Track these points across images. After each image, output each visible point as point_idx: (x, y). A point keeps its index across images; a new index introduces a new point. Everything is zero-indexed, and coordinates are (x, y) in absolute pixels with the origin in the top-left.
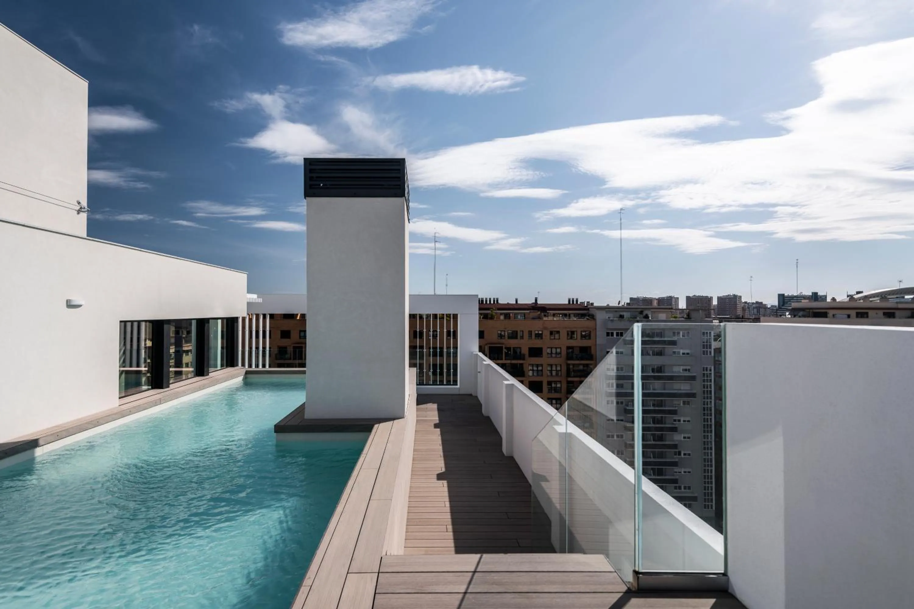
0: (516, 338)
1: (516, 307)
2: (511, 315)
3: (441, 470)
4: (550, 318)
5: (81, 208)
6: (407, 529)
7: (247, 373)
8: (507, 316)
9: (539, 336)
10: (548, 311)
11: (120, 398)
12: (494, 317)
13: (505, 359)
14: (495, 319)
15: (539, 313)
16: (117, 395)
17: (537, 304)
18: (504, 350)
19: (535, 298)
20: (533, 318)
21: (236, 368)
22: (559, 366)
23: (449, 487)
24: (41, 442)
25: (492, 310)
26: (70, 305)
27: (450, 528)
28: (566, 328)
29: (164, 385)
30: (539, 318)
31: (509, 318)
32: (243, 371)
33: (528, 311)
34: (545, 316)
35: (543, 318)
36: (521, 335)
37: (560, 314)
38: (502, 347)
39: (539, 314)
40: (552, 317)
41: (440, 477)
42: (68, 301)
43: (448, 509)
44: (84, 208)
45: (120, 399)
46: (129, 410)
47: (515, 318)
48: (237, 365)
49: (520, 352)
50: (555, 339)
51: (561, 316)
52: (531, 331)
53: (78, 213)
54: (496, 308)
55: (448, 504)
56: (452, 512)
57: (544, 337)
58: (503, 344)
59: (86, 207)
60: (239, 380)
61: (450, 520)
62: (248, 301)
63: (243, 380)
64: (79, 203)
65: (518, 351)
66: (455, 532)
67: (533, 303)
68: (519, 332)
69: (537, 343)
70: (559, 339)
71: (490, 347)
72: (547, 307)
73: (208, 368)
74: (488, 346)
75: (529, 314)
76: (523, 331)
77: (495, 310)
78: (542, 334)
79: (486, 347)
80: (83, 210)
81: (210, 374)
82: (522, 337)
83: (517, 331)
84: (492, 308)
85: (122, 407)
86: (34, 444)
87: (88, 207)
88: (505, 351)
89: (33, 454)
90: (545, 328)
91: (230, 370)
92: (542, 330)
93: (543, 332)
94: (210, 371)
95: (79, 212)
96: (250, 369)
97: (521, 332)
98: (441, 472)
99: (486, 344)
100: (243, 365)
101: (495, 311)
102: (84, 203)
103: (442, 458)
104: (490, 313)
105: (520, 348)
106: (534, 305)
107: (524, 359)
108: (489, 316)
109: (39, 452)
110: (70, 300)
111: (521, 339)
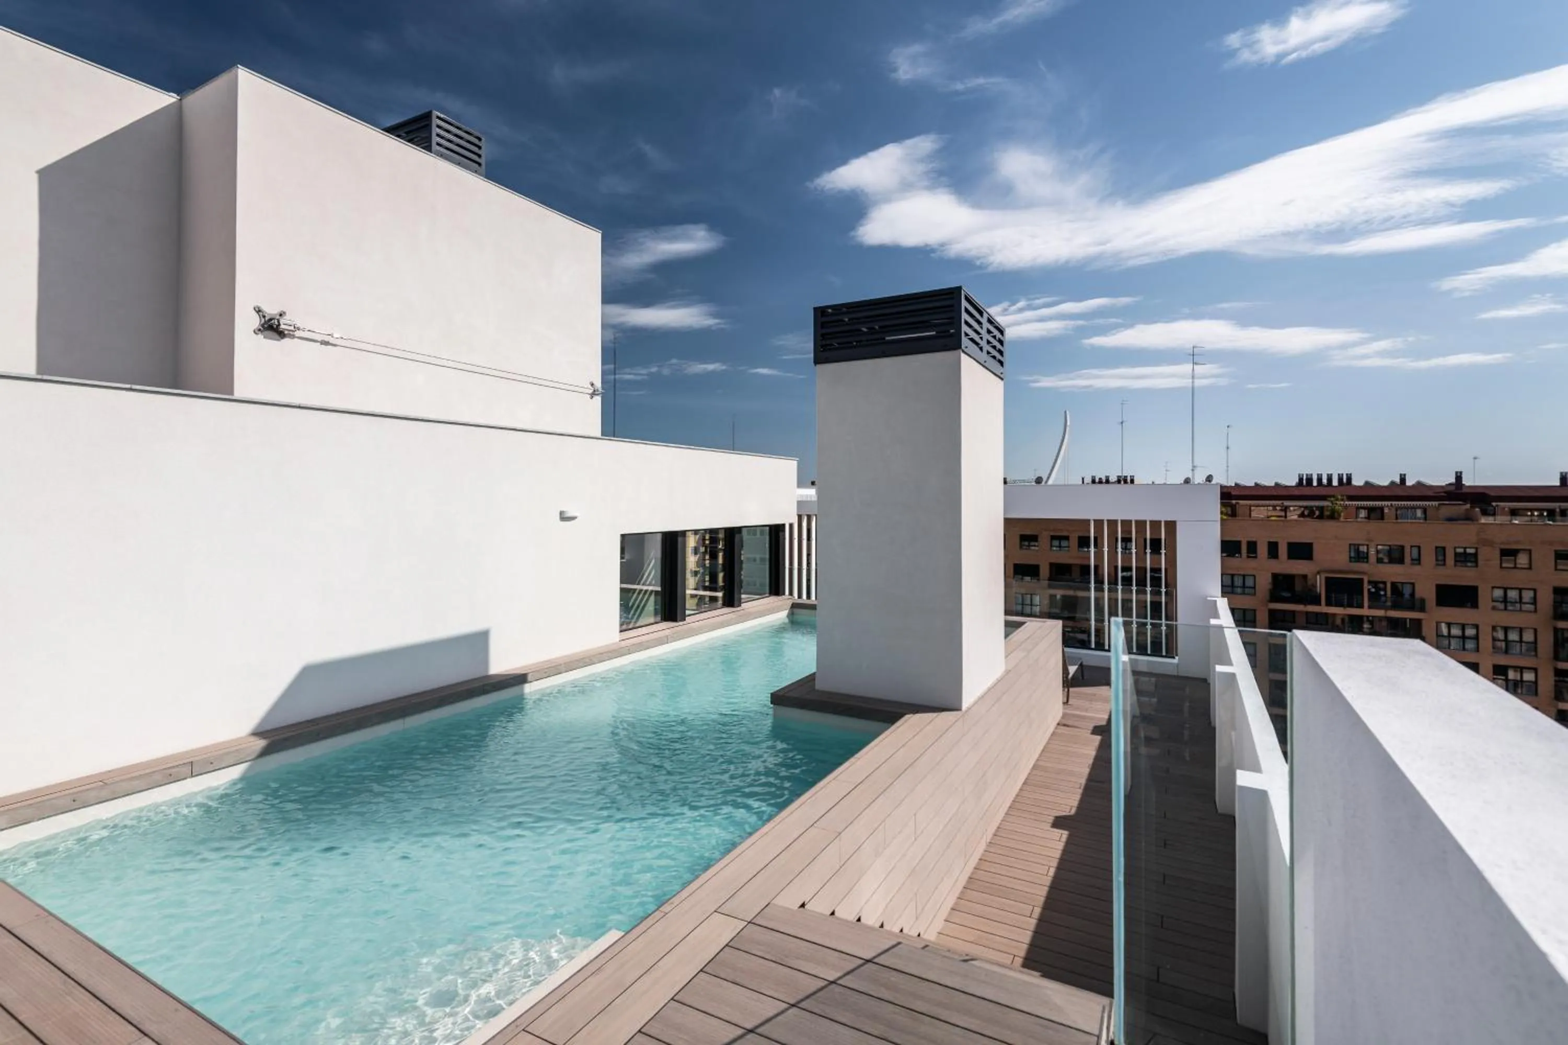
0: (1401, 561)
1: (1400, 493)
2: (1386, 511)
3: (1070, 812)
4: (1500, 519)
5: (594, 391)
6: (962, 892)
7: (794, 606)
8: (1376, 514)
9: (1464, 559)
10: (1494, 504)
11: (621, 631)
12: (1339, 516)
13: (1370, 607)
14: (1342, 519)
15: (1468, 506)
16: (617, 627)
17: (1462, 485)
18: (1366, 586)
19: (1457, 473)
20: (1450, 519)
21: (780, 598)
22: (1532, 631)
23: (1068, 843)
24: (530, 678)
25: (1332, 499)
26: (564, 517)
27: (1037, 911)
28: (1551, 543)
29: (679, 617)
30: (1468, 518)
31: (1382, 517)
32: (790, 603)
33: (1435, 503)
34: (1485, 513)
35: (1477, 520)
36: (1415, 555)
37: (1532, 510)
38: (1362, 580)
39: (1467, 510)
40: (1509, 518)
41: (1059, 822)
42: (561, 513)
43: (1048, 881)
44: (598, 391)
45: (622, 633)
46: (627, 648)
47: (1397, 518)
48: (784, 594)
49: (1412, 595)
50: (1515, 568)
51: (1536, 513)
52: (1444, 549)
53: (592, 398)
54: (1342, 496)
55: (1052, 872)
56: (1055, 887)
57: (1480, 562)
58: (1364, 573)
59: (600, 390)
60: (782, 616)
61: (1042, 899)
62: (799, 499)
63: (788, 616)
64: (592, 385)
65: (1407, 591)
66: (1041, 920)
67: (1450, 484)
68: (1407, 551)
69: (1463, 576)
70: (1530, 568)
71: (1327, 579)
72: (1492, 494)
73: (740, 594)
74: (1324, 576)
75: (1438, 508)
76: (1419, 547)
77: (1342, 500)
78: (1475, 555)
79: (1318, 577)
80: (596, 393)
81: (742, 605)
82: (1417, 561)
83: (1402, 547)
84: (1333, 496)
85: (623, 643)
86: (521, 679)
87: (603, 388)
88: (1369, 590)
89: (522, 689)
90: (1489, 543)
91: (772, 600)
92: (1476, 546)
93: (1479, 550)
94: (743, 601)
95: (593, 395)
96: (800, 601)
97: (1415, 551)
98: (1068, 814)
99: (1318, 573)
100: (791, 593)
101: (1342, 503)
102: (598, 384)
103: (1080, 791)
104: (1328, 506)
105: (1413, 584)
106: (1453, 488)
107: (1422, 609)
108: (1327, 513)
109: (528, 688)
110: (563, 512)
111: (1412, 564)
